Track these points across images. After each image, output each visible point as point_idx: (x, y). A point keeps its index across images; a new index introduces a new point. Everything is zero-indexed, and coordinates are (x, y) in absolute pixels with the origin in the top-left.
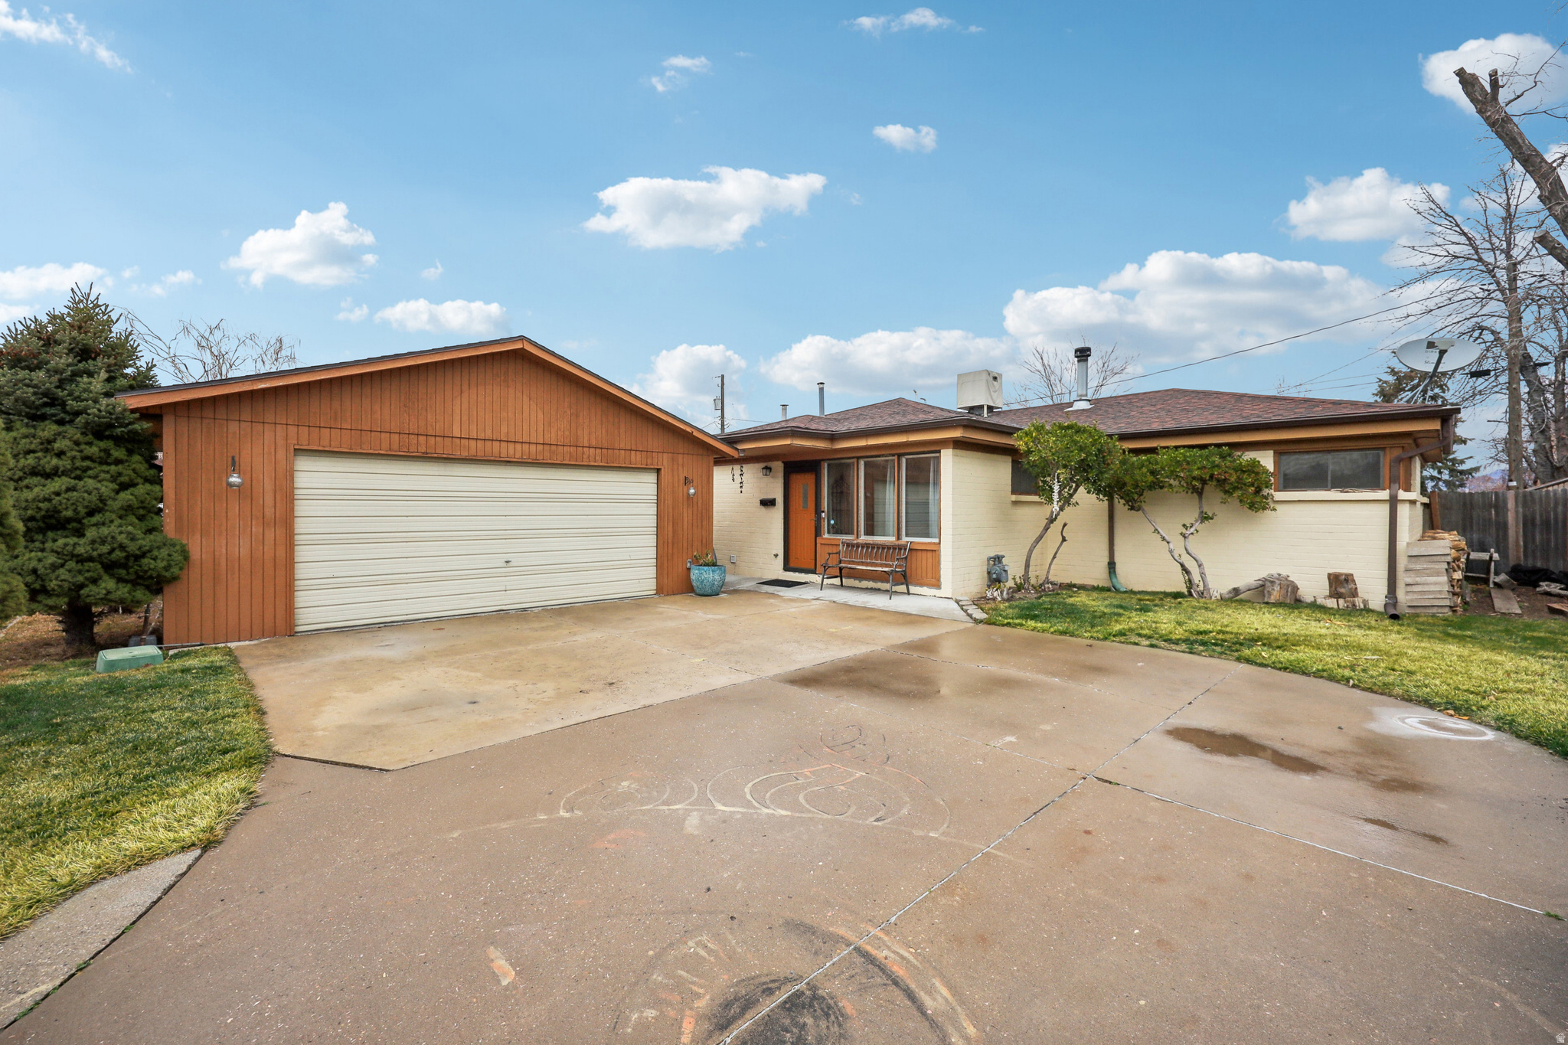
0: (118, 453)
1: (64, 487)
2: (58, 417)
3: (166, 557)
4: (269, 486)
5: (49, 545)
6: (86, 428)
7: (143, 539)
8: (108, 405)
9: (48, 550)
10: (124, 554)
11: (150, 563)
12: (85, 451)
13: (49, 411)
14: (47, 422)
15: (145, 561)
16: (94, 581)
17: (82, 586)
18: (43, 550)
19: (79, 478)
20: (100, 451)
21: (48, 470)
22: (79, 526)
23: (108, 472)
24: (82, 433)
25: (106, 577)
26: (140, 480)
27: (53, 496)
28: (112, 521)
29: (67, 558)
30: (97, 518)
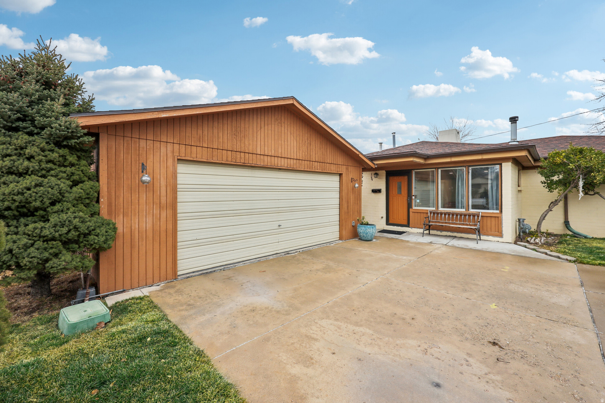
0: (72, 159)
1: (33, 183)
2: (28, 130)
3: (105, 233)
4: (163, 183)
5: (21, 229)
6: (49, 138)
7: (90, 221)
8: (66, 122)
9: (21, 233)
10: (77, 233)
11: (94, 239)
12: (49, 156)
13: (21, 124)
14: (20, 133)
15: (92, 237)
16: (56, 255)
17: (47, 260)
18: (16, 233)
19: (44, 176)
20: (60, 156)
21: (21, 170)
22: (45, 213)
23: (65, 172)
24: (47, 143)
25: (64, 252)
26: (86, 179)
27: (25, 191)
28: (68, 209)
29: (36, 239)
30: (57, 207)
